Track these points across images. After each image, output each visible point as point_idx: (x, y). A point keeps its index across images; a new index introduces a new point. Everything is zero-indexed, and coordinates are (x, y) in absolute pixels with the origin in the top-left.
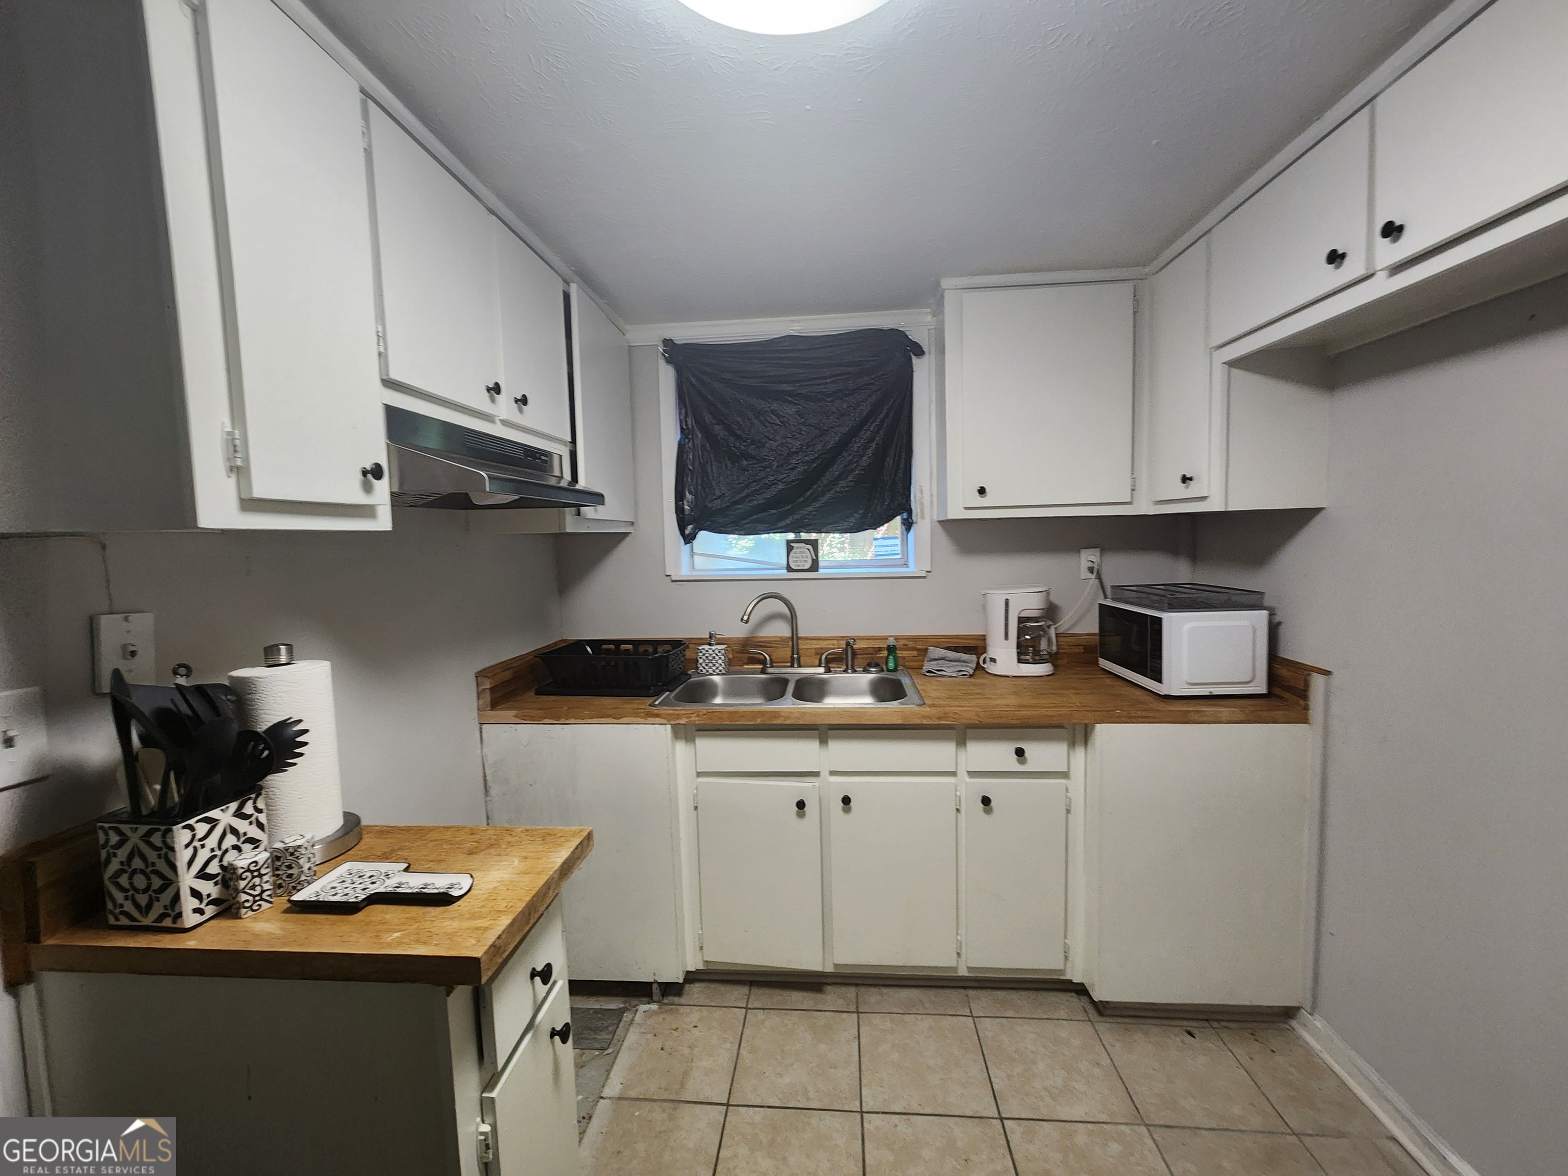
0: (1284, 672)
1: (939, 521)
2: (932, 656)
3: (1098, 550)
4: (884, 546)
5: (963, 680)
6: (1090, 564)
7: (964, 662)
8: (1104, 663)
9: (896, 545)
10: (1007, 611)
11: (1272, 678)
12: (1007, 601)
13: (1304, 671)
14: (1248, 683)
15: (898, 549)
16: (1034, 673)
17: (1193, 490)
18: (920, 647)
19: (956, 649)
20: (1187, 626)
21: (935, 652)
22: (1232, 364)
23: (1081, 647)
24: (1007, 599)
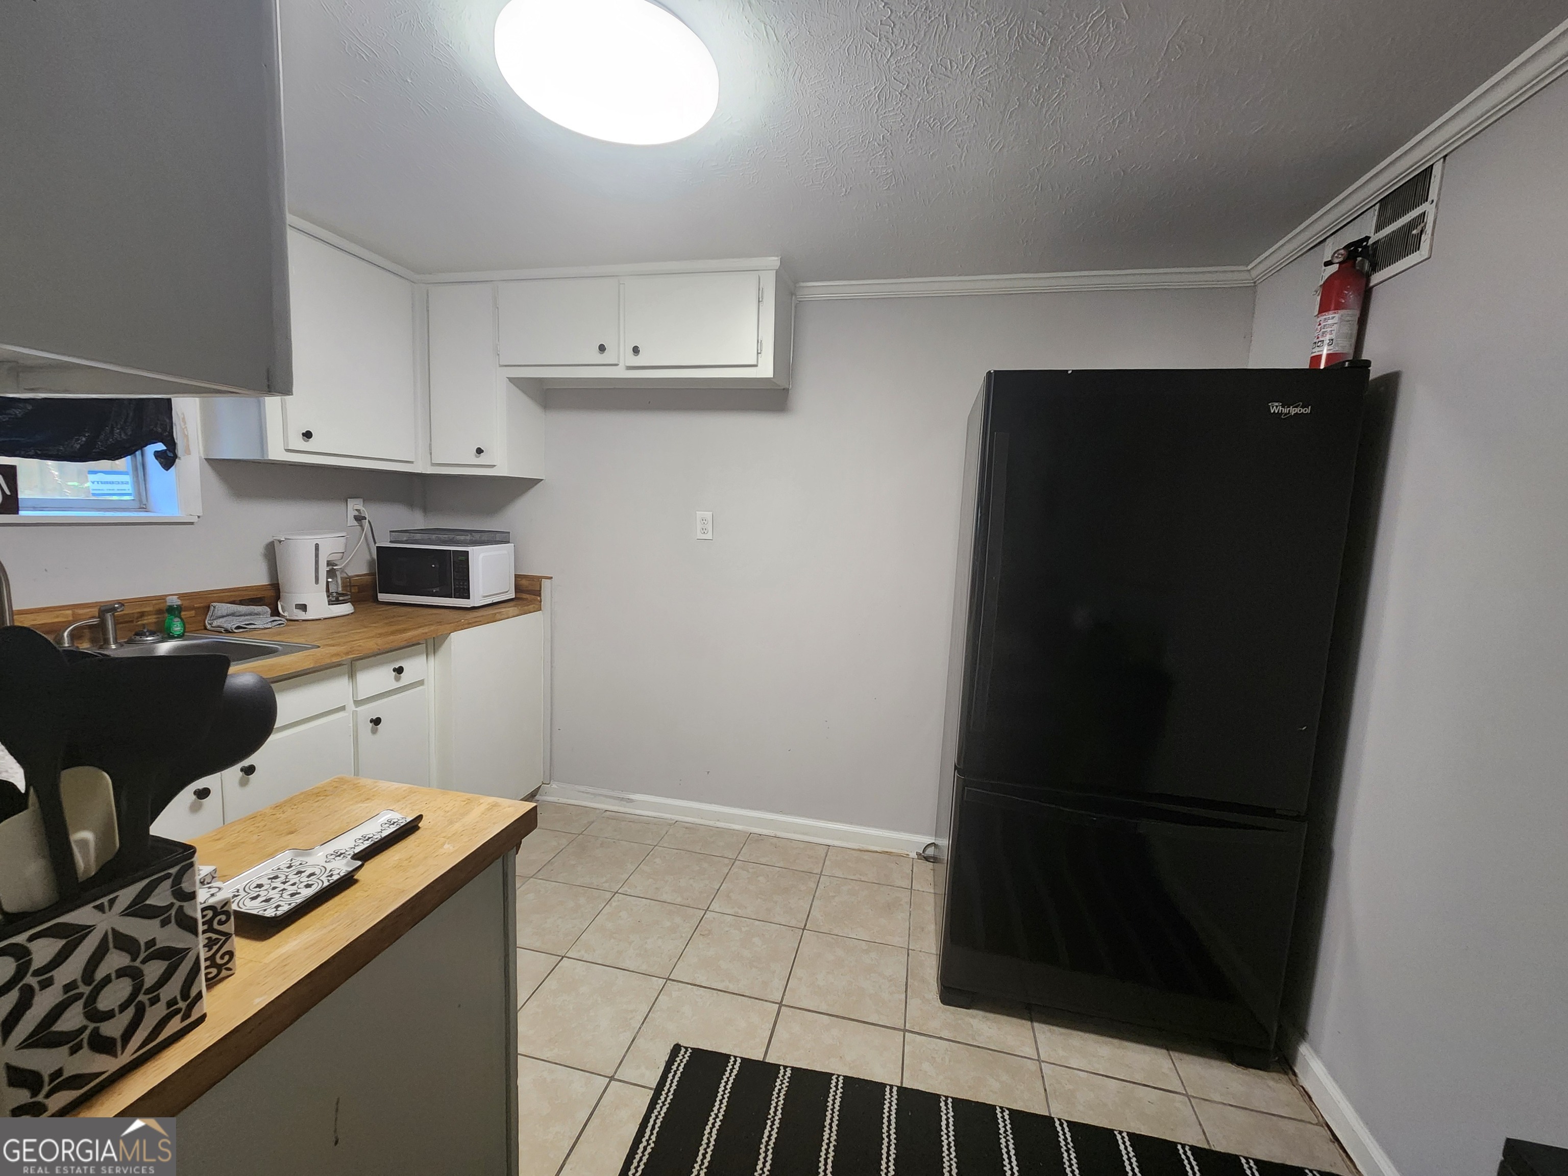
0: (524, 582)
1: (206, 459)
2: (219, 614)
3: (362, 500)
4: (107, 483)
5: (279, 629)
6: (357, 513)
7: (257, 614)
8: (382, 597)
9: (127, 483)
10: (317, 556)
11: (518, 589)
12: (317, 546)
13: (537, 580)
14: (507, 592)
15: (129, 488)
16: (338, 613)
17: (483, 459)
18: (198, 605)
19: (242, 603)
20: (481, 556)
21: (223, 608)
22: (511, 380)
23: (356, 587)
24: (317, 544)
